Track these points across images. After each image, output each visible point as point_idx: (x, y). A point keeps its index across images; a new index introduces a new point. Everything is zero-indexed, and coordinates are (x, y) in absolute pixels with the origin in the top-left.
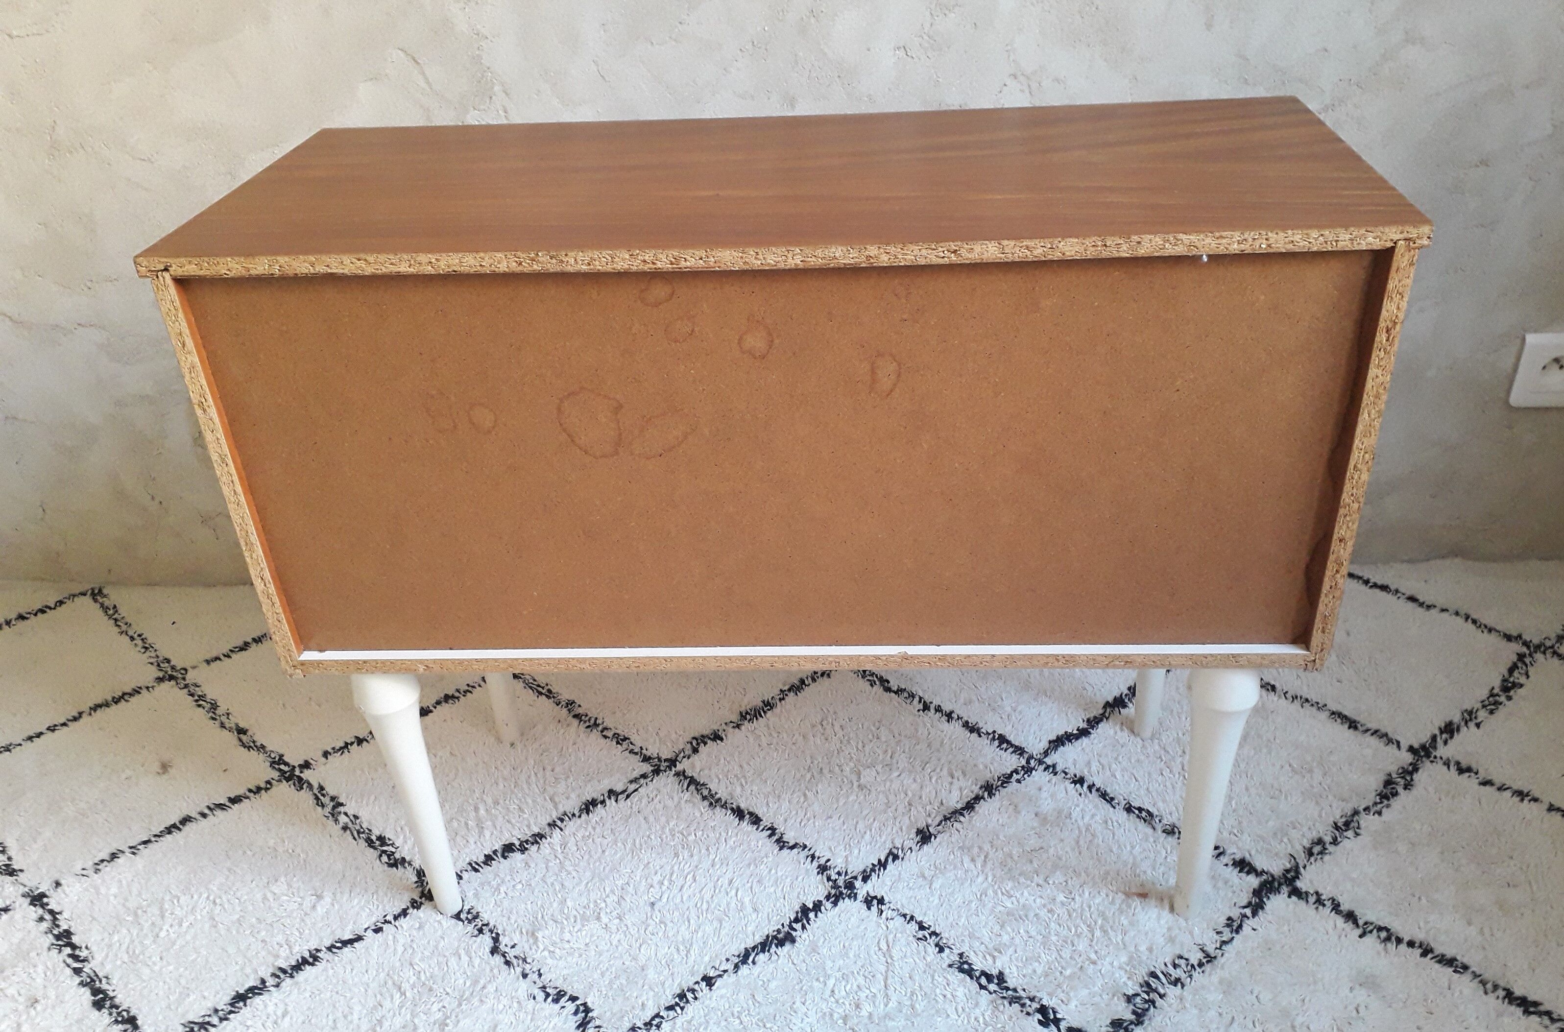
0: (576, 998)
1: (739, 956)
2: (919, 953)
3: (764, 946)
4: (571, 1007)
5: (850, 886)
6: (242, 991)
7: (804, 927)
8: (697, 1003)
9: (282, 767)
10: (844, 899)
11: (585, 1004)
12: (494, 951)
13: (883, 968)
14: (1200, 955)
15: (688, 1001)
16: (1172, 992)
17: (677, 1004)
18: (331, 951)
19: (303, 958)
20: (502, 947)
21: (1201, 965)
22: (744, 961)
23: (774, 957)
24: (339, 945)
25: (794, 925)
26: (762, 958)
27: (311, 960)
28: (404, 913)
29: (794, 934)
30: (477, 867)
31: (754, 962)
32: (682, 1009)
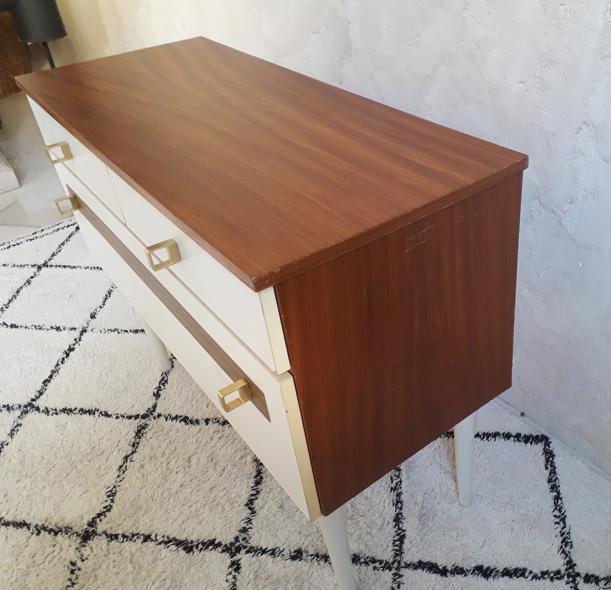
0: (114, 501)
1: (168, 538)
4: (108, 503)
5: (238, 550)
7: (201, 550)
8: (133, 543)
10: (228, 552)
11: (111, 506)
12: (126, 457)
15: (131, 539)
17: (128, 537)
18: (100, 414)
19: (92, 409)
20: (129, 458)
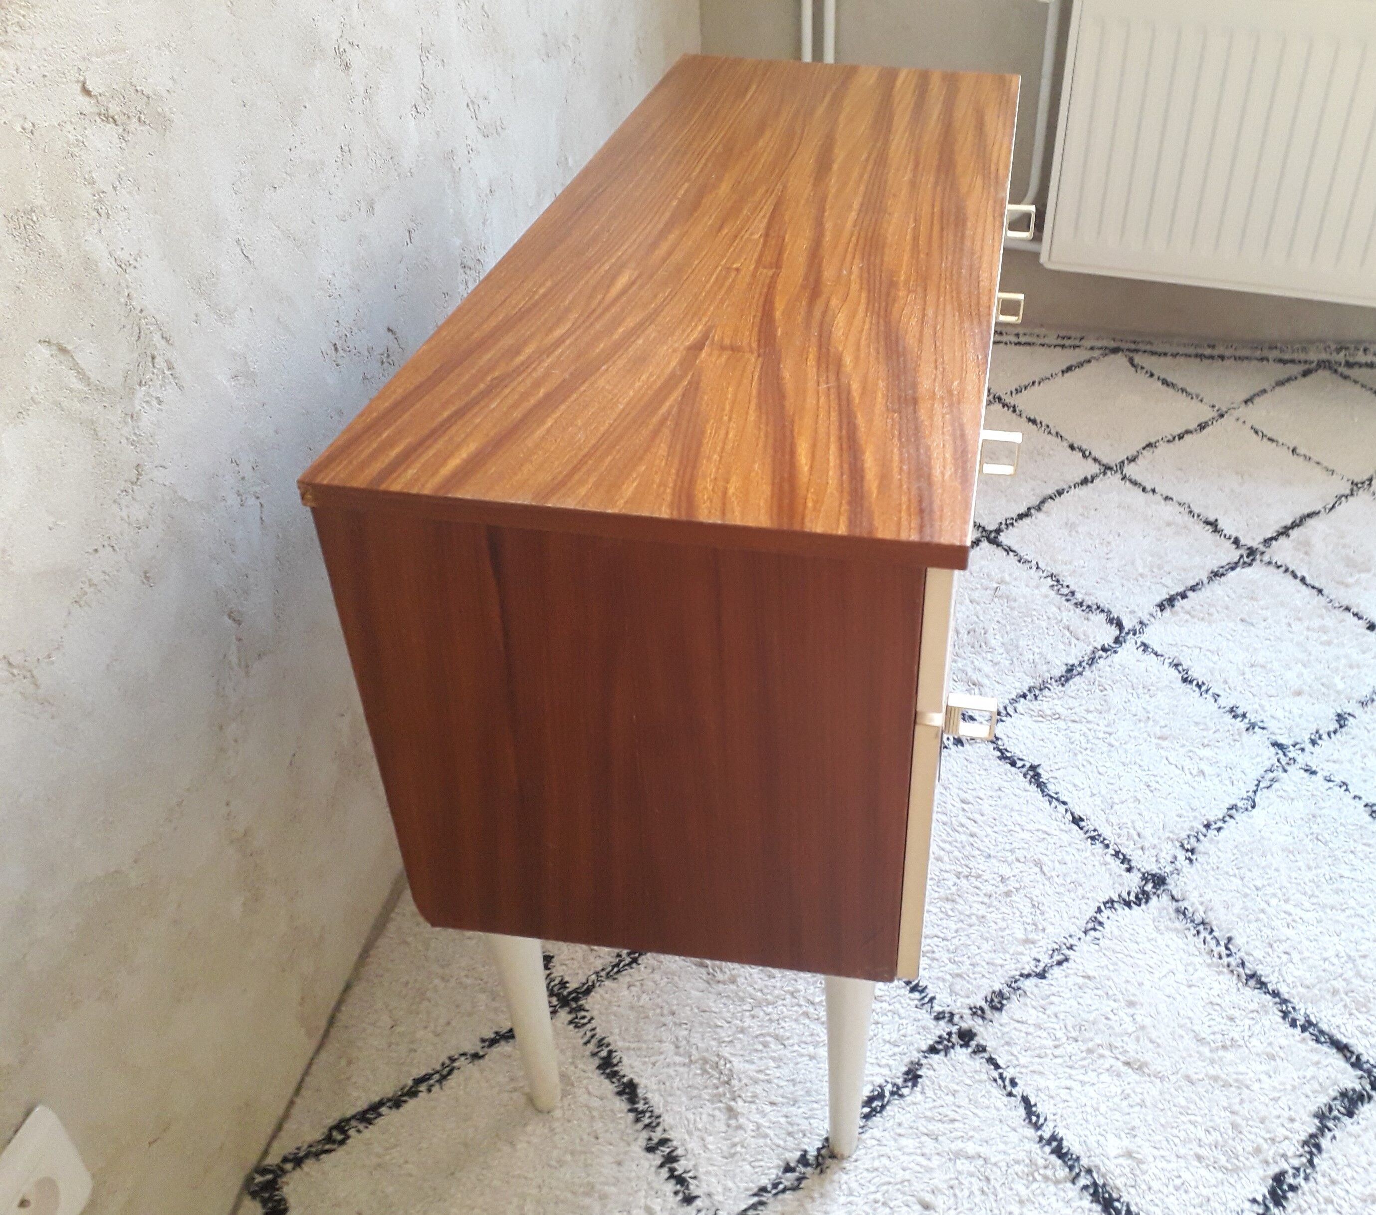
0: (1099, 908)
1: (1050, 803)
2: (1048, 701)
3: (1041, 786)
4: (1106, 913)
6: (1100, 1208)
8: (1098, 828)
12: (1042, 975)
13: (1063, 722)
14: (1049, 579)
16: (1080, 596)
18: (1042, 1125)
19: (1052, 1152)
20: (1038, 970)
22: (1057, 799)
23: (1052, 780)
24: (1034, 1119)
25: (1019, 765)
26: (1051, 787)
27: (1054, 1144)
28: (991, 1061)
29: (1028, 765)
30: (926, 1000)
31: (1057, 793)
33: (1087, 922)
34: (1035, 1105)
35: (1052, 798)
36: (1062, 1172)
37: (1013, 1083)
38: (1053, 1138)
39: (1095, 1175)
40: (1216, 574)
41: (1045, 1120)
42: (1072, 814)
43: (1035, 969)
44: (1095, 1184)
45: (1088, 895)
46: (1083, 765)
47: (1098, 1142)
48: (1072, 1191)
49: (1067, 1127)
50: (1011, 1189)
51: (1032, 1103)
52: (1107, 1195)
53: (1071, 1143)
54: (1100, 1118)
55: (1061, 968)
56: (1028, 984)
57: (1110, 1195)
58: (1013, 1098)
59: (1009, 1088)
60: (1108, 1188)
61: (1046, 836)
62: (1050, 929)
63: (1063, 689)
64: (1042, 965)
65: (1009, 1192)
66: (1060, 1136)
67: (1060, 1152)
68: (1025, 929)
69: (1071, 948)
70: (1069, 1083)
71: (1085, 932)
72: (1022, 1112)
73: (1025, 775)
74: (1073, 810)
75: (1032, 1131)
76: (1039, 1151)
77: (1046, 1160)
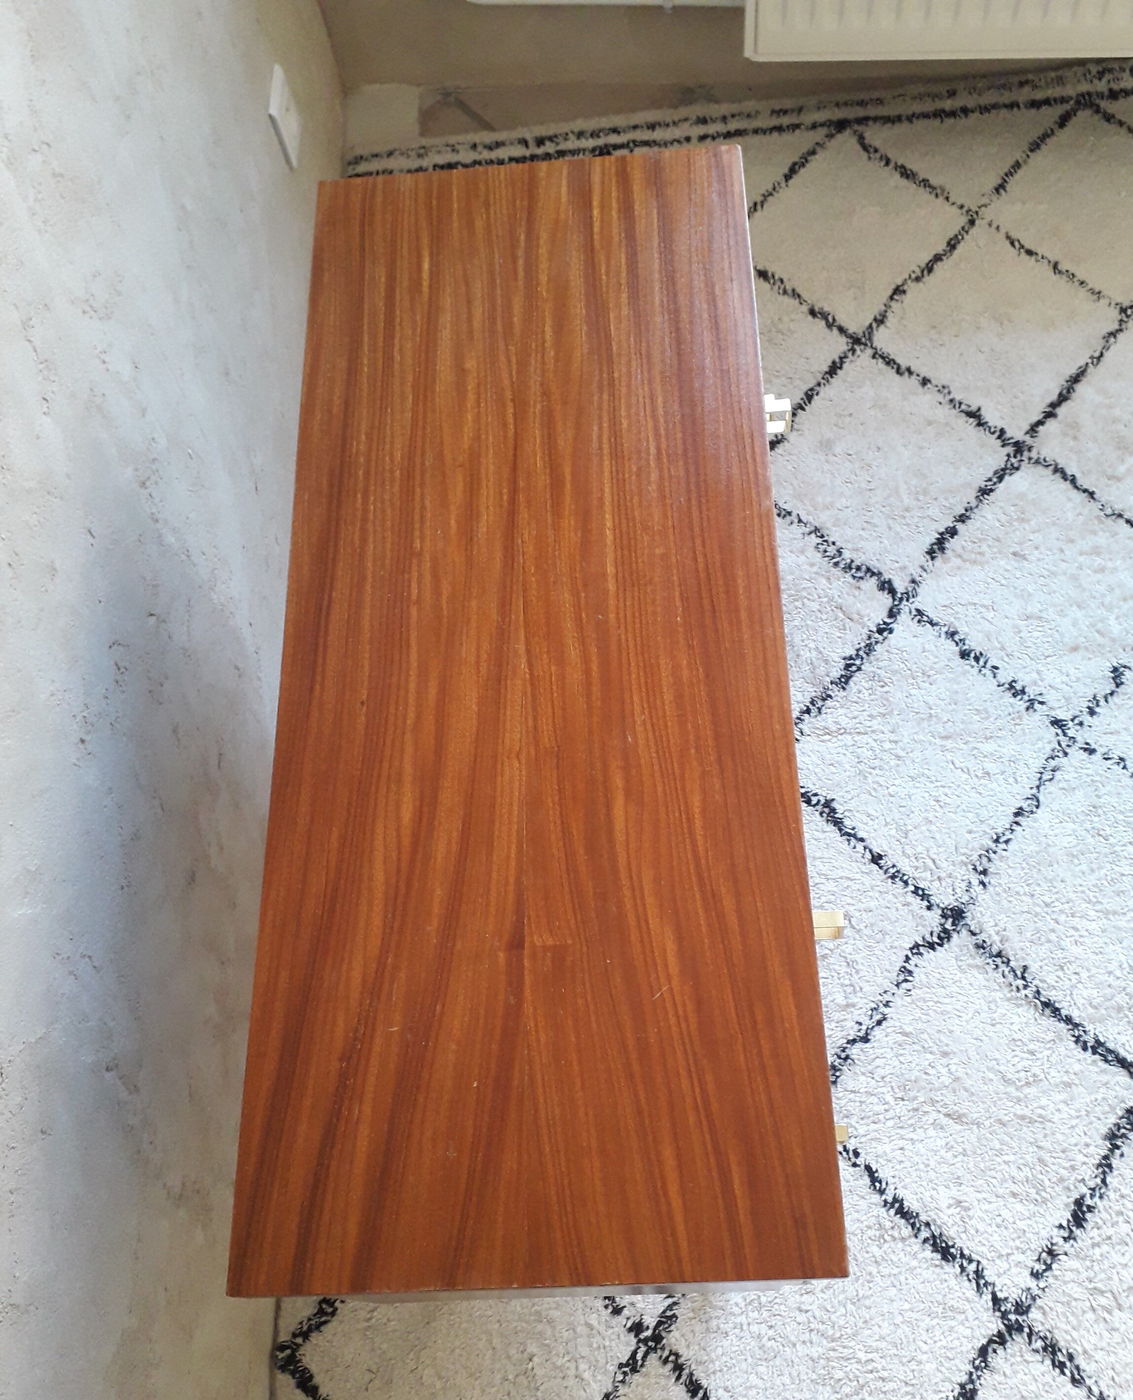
0: (907, 956)
1: (849, 840)
2: (831, 713)
3: (838, 823)
4: (914, 960)
6: (939, 1256)
8: (897, 864)
9: (639, 1356)
11: (911, 949)
12: (865, 1039)
13: (849, 737)
14: (813, 536)
15: (898, 871)
16: (847, 555)
17: (901, 879)
18: (885, 1189)
19: (896, 1214)
20: (861, 1034)
21: (822, 536)
22: (854, 836)
23: (846, 814)
24: (877, 1184)
25: (814, 802)
26: (847, 822)
27: (897, 1205)
29: (823, 801)
31: (853, 829)
32: (904, 875)
33: (898, 975)
34: (877, 1171)
35: (850, 836)
36: (907, 1231)
37: (856, 1154)
38: (895, 1200)
39: (933, 1227)
40: (985, 492)
41: (887, 1184)
42: (871, 851)
43: (859, 1034)
44: (934, 1236)
45: (896, 944)
46: (875, 789)
47: (931, 1197)
48: (915, 1245)
49: (905, 1187)
50: (868, 1252)
51: (874, 1170)
52: (944, 1245)
53: (911, 1203)
54: (932, 1173)
55: (881, 1027)
56: (854, 1051)
57: (946, 1243)
58: (858, 1168)
59: (853, 1160)
60: (944, 1238)
61: (850, 883)
62: (867, 988)
63: (845, 694)
64: (864, 1028)
65: (866, 1256)
66: (900, 1198)
67: (903, 1213)
68: (845, 991)
69: (887, 1004)
70: (901, 1143)
71: (898, 985)
72: (867, 1180)
73: (821, 814)
74: (871, 847)
75: (878, 1196)
76: (885, 1215)
77: (892, 1222)
